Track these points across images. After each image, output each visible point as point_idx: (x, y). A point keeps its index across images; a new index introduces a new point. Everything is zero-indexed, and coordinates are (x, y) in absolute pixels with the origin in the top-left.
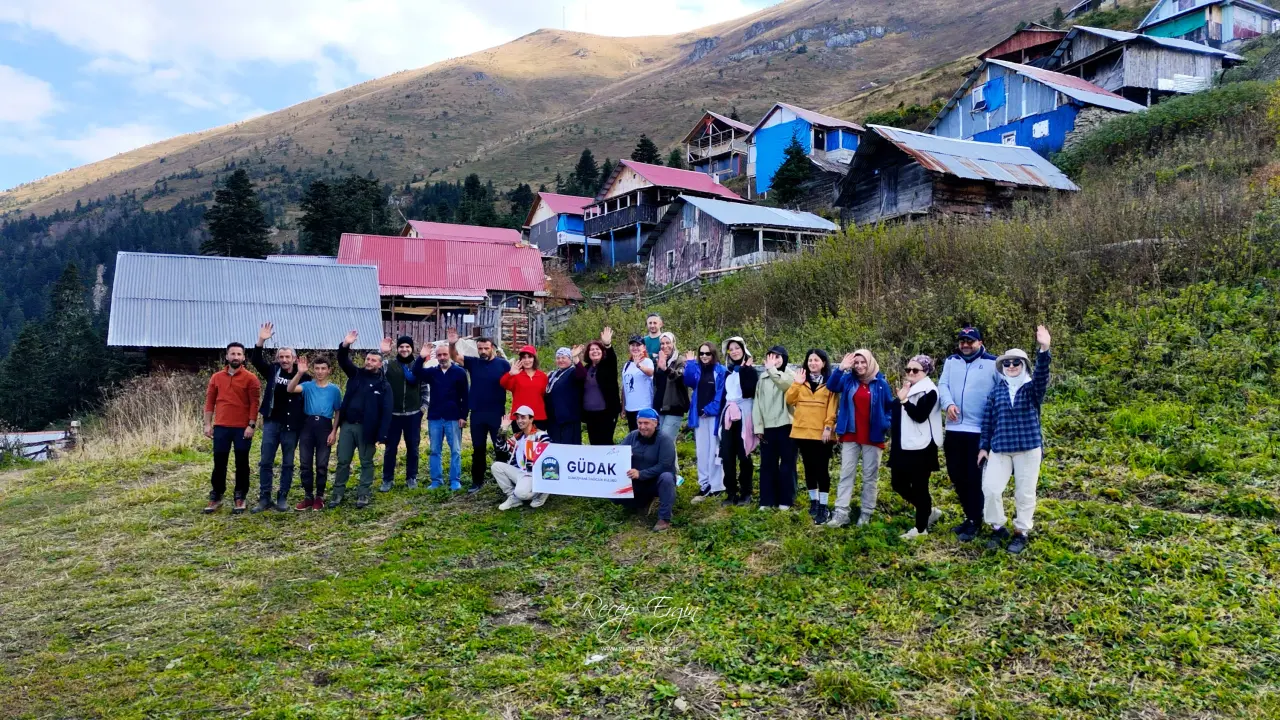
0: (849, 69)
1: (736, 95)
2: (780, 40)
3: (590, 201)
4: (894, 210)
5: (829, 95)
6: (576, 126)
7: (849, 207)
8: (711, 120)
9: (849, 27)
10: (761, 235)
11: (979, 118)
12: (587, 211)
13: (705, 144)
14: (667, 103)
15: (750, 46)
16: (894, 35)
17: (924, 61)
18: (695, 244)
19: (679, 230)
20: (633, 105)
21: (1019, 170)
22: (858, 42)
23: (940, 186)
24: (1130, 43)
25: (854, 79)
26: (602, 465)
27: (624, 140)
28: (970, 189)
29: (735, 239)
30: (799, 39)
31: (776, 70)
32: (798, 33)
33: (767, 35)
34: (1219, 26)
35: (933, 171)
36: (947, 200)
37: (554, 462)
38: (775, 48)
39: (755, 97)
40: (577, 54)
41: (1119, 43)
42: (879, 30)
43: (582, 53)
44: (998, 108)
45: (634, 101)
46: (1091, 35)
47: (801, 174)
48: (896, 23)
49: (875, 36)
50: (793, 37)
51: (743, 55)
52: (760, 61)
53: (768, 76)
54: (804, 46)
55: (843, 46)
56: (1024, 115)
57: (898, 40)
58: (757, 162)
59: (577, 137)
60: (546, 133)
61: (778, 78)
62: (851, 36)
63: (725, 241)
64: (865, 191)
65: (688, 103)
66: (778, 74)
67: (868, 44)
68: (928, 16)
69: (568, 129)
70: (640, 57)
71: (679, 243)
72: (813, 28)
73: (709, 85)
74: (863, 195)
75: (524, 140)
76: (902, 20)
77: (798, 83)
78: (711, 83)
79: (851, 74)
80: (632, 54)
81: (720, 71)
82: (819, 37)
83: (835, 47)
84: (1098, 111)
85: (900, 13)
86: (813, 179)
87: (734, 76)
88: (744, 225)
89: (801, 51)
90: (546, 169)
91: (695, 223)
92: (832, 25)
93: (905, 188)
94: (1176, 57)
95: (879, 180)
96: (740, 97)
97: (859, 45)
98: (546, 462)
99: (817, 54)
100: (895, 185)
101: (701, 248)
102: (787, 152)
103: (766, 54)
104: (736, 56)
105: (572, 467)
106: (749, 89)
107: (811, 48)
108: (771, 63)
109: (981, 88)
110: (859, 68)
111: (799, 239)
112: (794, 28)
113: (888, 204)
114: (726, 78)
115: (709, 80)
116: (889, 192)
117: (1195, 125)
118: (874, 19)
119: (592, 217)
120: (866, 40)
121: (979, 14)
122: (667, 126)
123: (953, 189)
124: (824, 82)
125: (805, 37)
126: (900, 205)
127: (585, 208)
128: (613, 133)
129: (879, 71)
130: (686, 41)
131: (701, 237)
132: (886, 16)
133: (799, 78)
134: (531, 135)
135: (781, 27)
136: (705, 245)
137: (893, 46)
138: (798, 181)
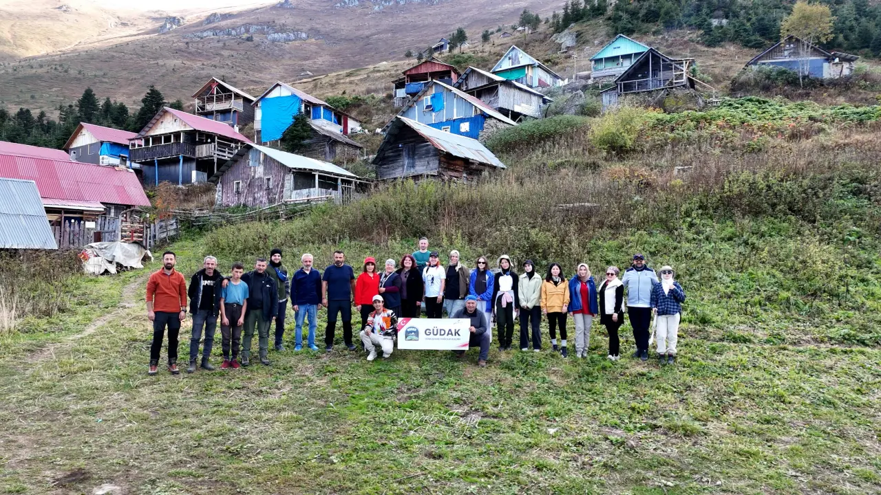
0: (283, 58)
1: (201, 63)
2: (233, 29)
3: (134, 135)
4: (412, 170)
5: (270, 74)
6: (61, 66)
7: (381, 165)
8: (216, 84)
9: (282, 29)
10: (317, 177)
11: (428, 115)
12: (133, 142)
13: (210, 100)
14: (143, 59)
15: (211, 29)
16: (313, 40)
17: (333, 61)
18: (260, 178)
19: (245, 167)
20: (113, 57)
21: (476, 153)
22: (290, 40)
23: (443, 159)
24: (503, 83)
25: (287, 65)
26: (450, 330)
27: (106, 82)
28: (456, 162)
29: (294, 177)
30: (247, 31)
31: (231, 49)
32: (247, 27)
33: (223, 23)
34: (531, 77)
35: (440, 150)
36: (445, 168)
37: (415, 330)
38: (229, 34)
39: (215, 66)
40: (60, 8)
41: (496, 82)
42: (304, 35)
43: (64, 8)
44: (439, 110)
45: (115, 54)
46: (479, 73)
47: (305, 134)
48: (314, 32)
49: (301, 39)
50: (243, 29)
51: (205, 34)
52: (218, 41)
53: (226, 53)
54: (252, 36)
55: (279, 41)
56: (455, 117)
57: (316, 44)
58: (262, 120)
59: (62, 74)
60: (32, 67)
61: (232, 56)
62: (285, 35)
63: (286, 178)
64: (391, 156)
65: (161, 62)
66: (232, 53)
67: (297, 43)
68: (335, 32)
69: (54, 67)
70: (117, 20)
71: (245, 176)
72: (257, 25)
73: (178, 52)
74: (391, 159)
75: (10, 71)
76: (319, 31)
77: (247, 61)
78: (180, 50)
79: (284, 62)
80: (110, 17)
81: (187, 43)
82: (262, 32)
83: (274, 41)
84: (495, 121)
85: (318, 26)
86: (311, 138)
87: (198, 49)
88: (305, 169)
89: (249, 39)
90: (33, 97)
91: (259, 163)
92: (271, 25)
93: (420, 158)
94: (523, 94)
95: (402, 150)
96: (203, 65)
97: (290, 43)
98: (408, 330)
99: (260, 43)
100: (413, 154)
101: (265, 181)
102: (295, 118)
103: (222, 36)
104: (199, 34)
105: (428, 332)
106: (210, 59)
107: (256, 39)
108: (227, 44)
109: (429, 97)
110: (290, 58)
111: (339, 181)
112: (245, 21)
113: (408, 166)
114: (192, 49)
115: (177, 48)
116: (409, 158)
117: (550, 137)
118: (301, 27)
119: (136, 147)
120: (294, 40)
121: (367, 37)
122: (143, 77)
123: (449, 161)
124: (267, 64)
125: (252, 30)
126: (417, 168)
127: (130, 140)
128: (95, 76)
129: (304, 62)
130: (157, 15)
131: (265, 174)
132: (308, 26)
133: (248, 58)
134: (17, 67)
135: (234, 20)
136: (269, 179)
137: (313, 48)
138: (303, 138)
